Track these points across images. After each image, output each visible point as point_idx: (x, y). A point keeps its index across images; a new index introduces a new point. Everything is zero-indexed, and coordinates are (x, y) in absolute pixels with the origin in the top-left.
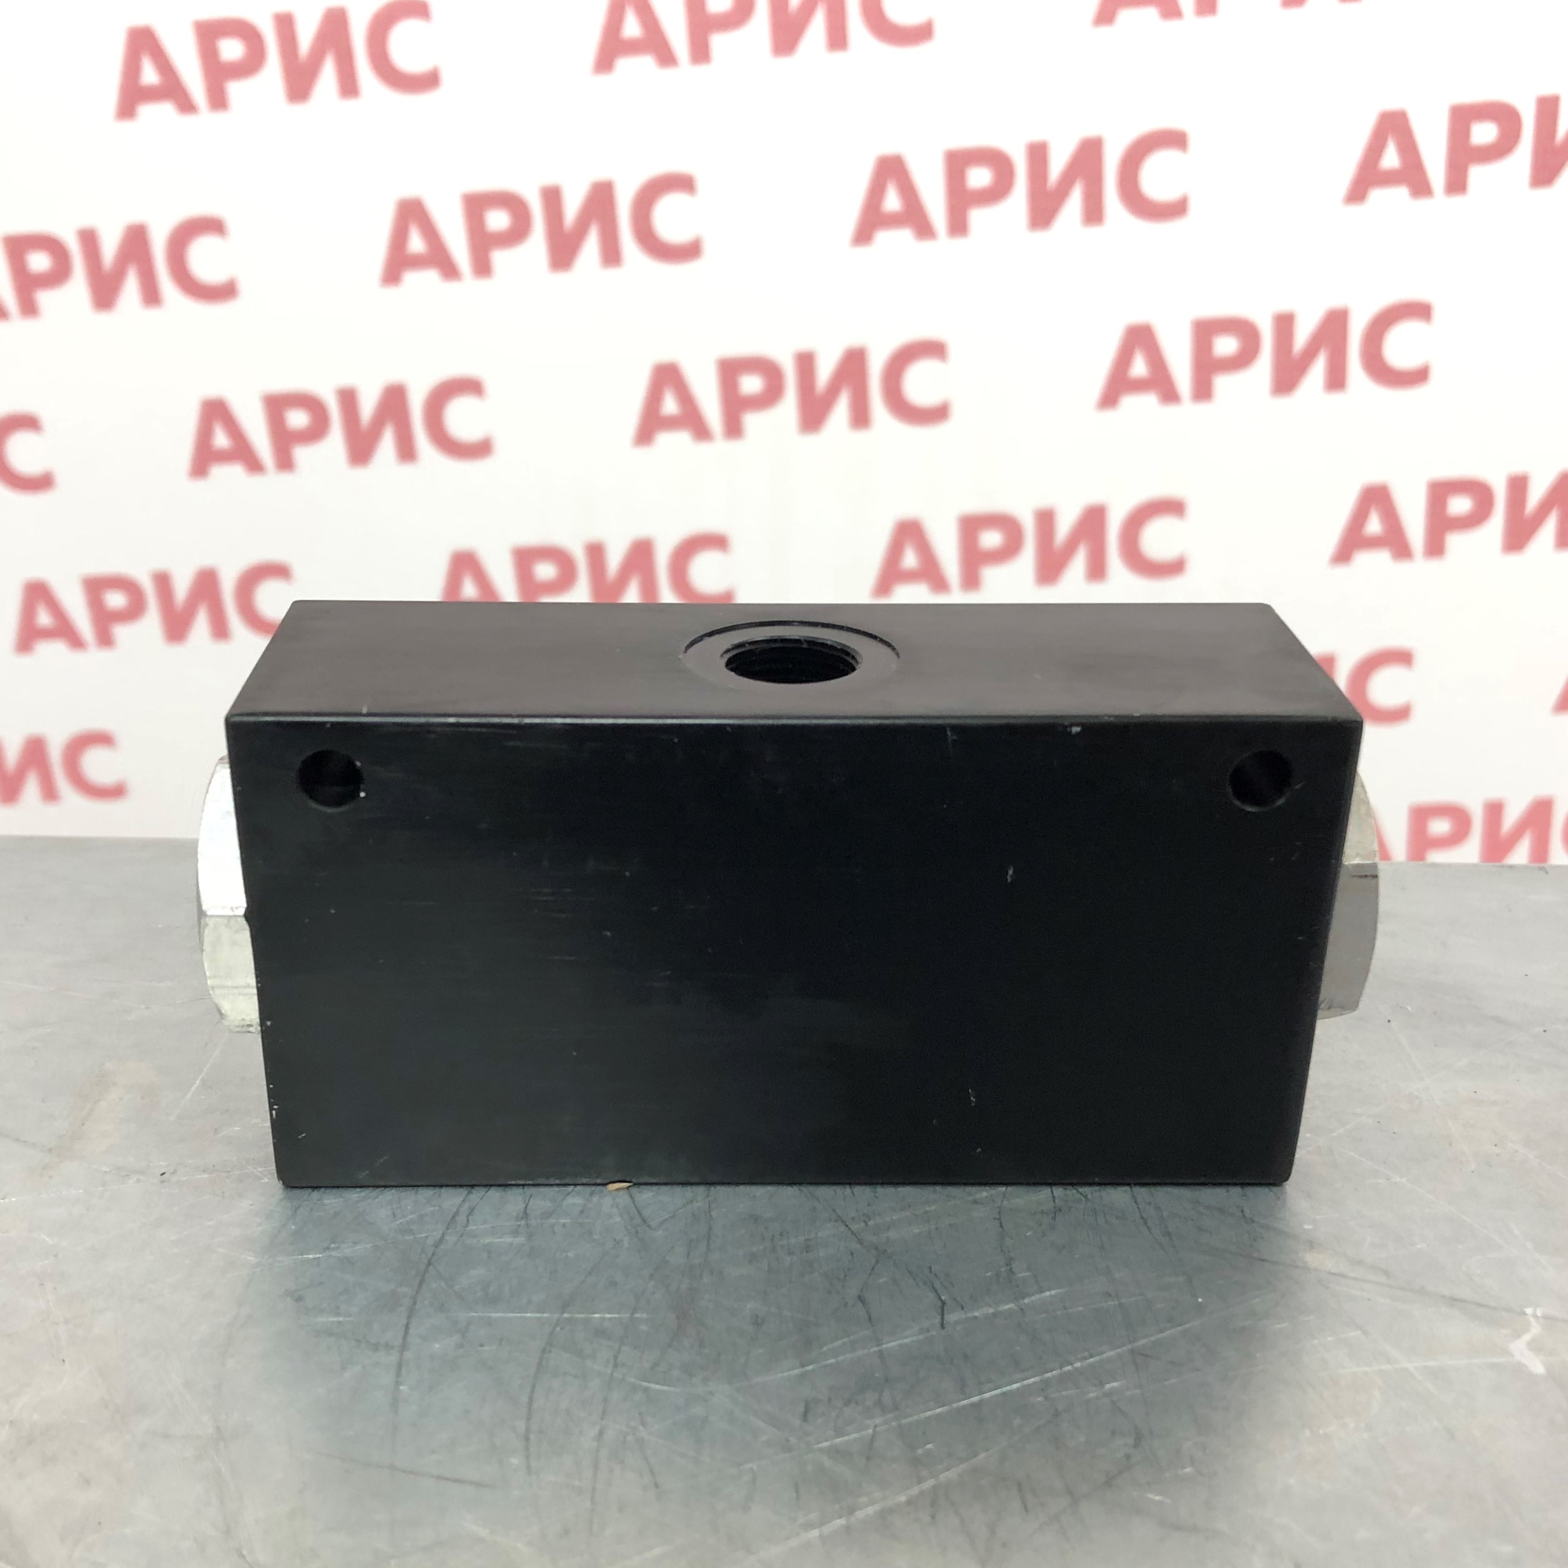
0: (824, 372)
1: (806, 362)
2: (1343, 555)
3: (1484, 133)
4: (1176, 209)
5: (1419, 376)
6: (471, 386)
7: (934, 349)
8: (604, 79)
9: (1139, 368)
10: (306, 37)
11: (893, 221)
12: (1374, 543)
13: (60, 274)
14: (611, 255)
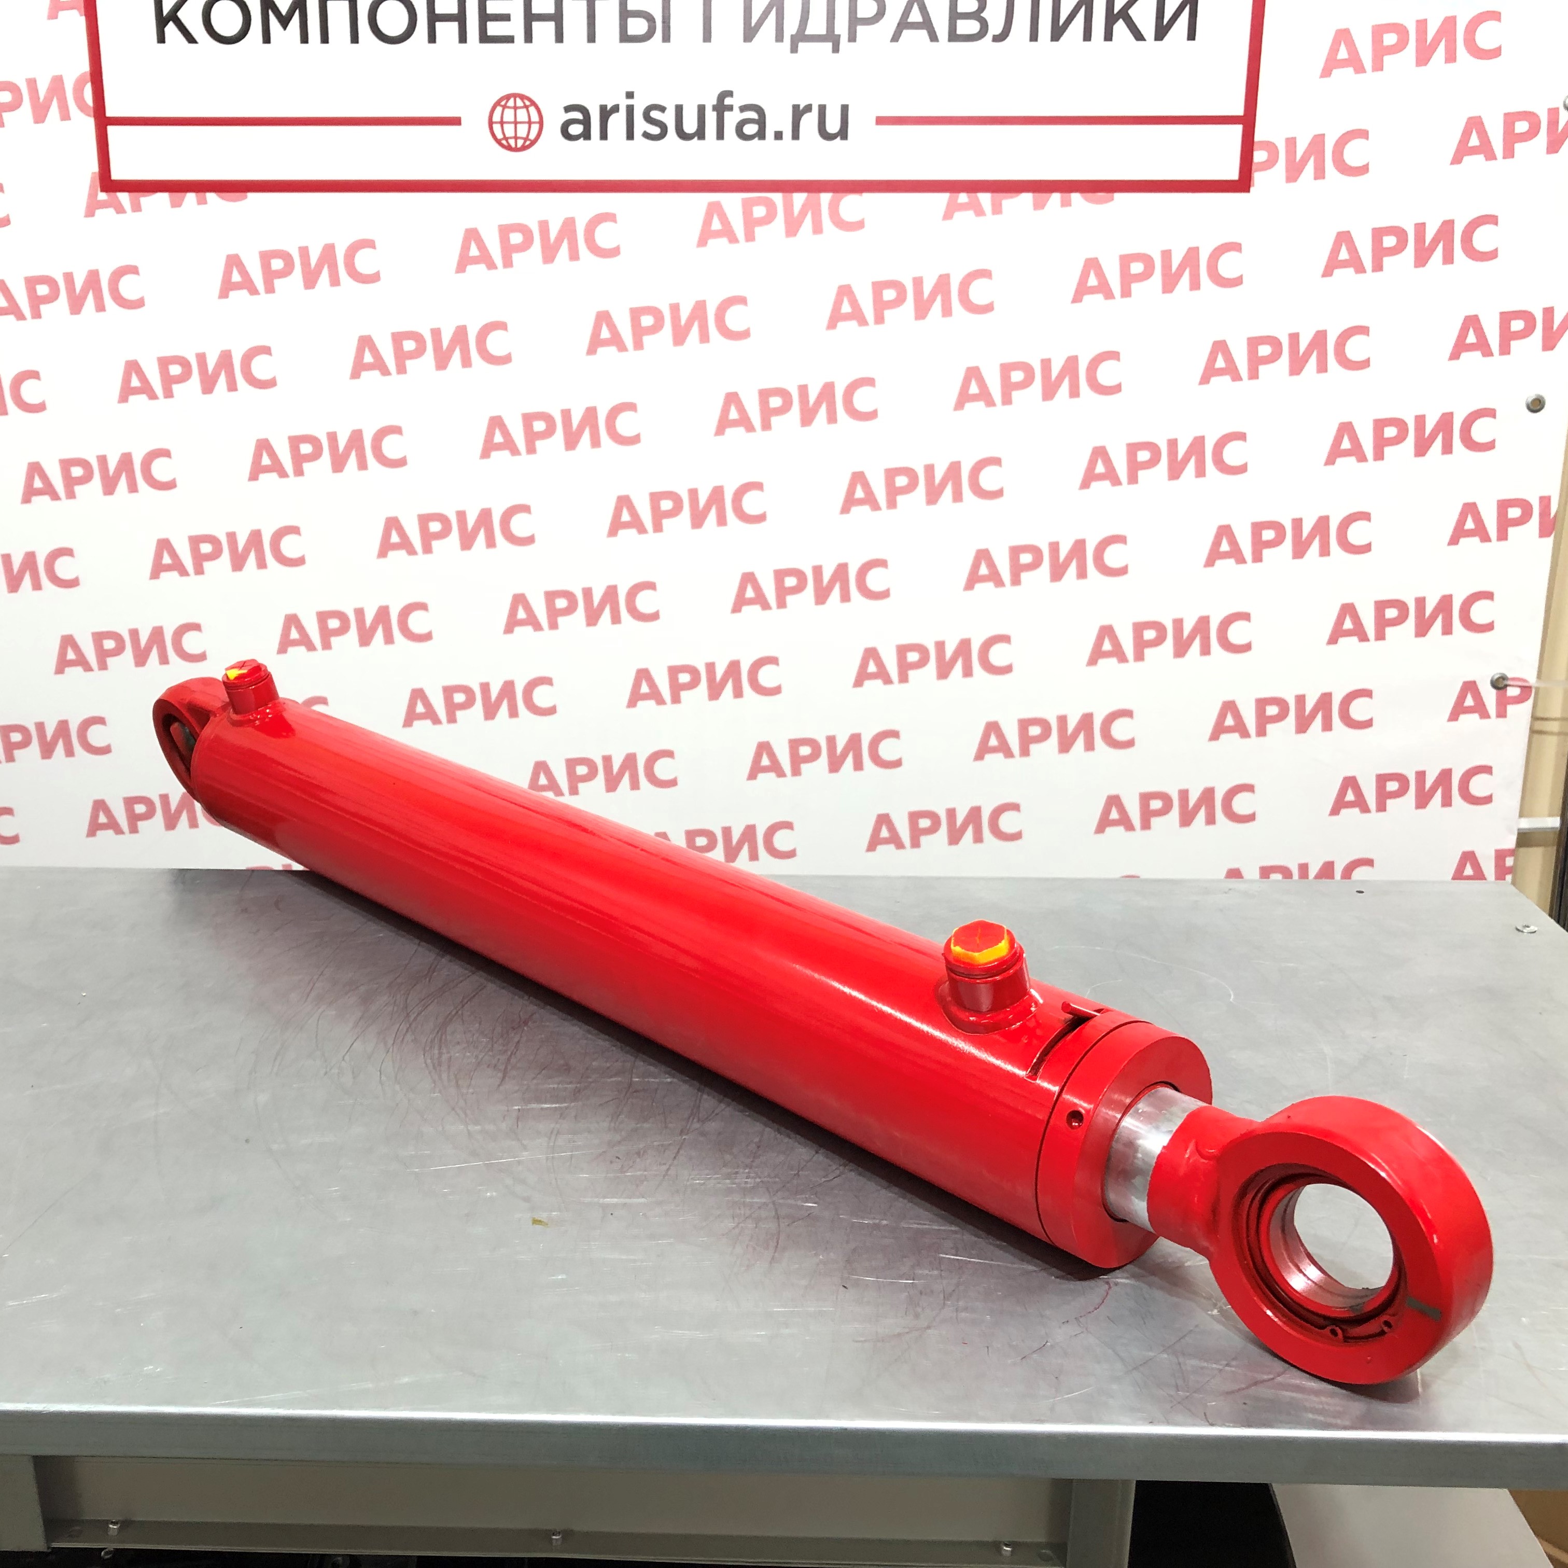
0: (720, 672)
1: (711, 667)
2: (979, 756)
3: (1026, 558)
4: (885, 594)
5: (1008, 669)
6: (547, 681)
7: (773, 661)
8: (612, 539)
9: (872, 668)
10: (471, 521)
11: (751, 602)
12: (994, 750)
13: (344, 629)
14: (616, 619)
